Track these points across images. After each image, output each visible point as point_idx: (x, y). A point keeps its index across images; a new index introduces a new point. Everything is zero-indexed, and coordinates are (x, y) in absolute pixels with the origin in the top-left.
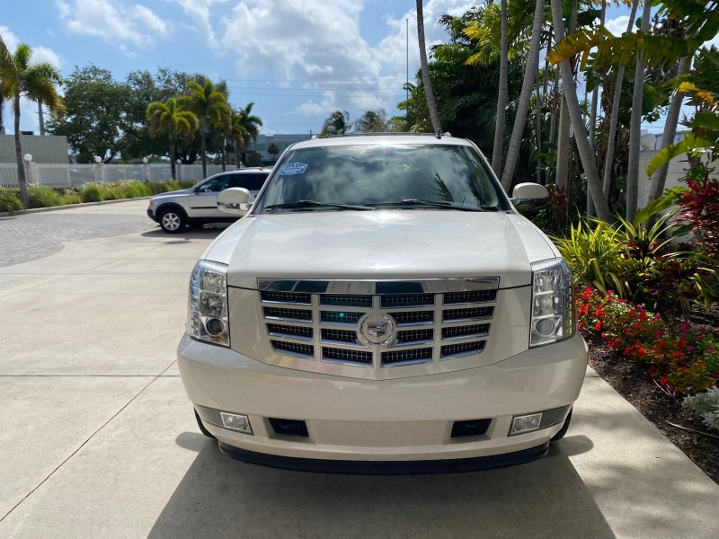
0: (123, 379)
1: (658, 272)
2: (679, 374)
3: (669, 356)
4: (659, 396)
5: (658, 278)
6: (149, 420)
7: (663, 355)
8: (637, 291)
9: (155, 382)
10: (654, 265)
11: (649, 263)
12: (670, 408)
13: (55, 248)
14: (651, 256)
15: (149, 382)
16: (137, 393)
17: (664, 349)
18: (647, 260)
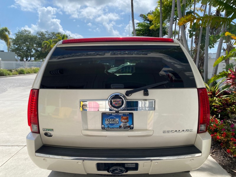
0: (10, 147)
1: (220, 103)
2: (234, 147)
3: (228, 139)
4: (226, 157)
5: (220, 106)
6: (15, 168)
7: (226, 139)
8: (212, 110)
9: (23, 149)
10: (217, 100)
11: (215, 99)
12: (231, 163)
13: (4, 90)
14: (217, 97)
15: (21, 149)
16: (14, 154)
17: (227, 136)
18: (215, 98)
